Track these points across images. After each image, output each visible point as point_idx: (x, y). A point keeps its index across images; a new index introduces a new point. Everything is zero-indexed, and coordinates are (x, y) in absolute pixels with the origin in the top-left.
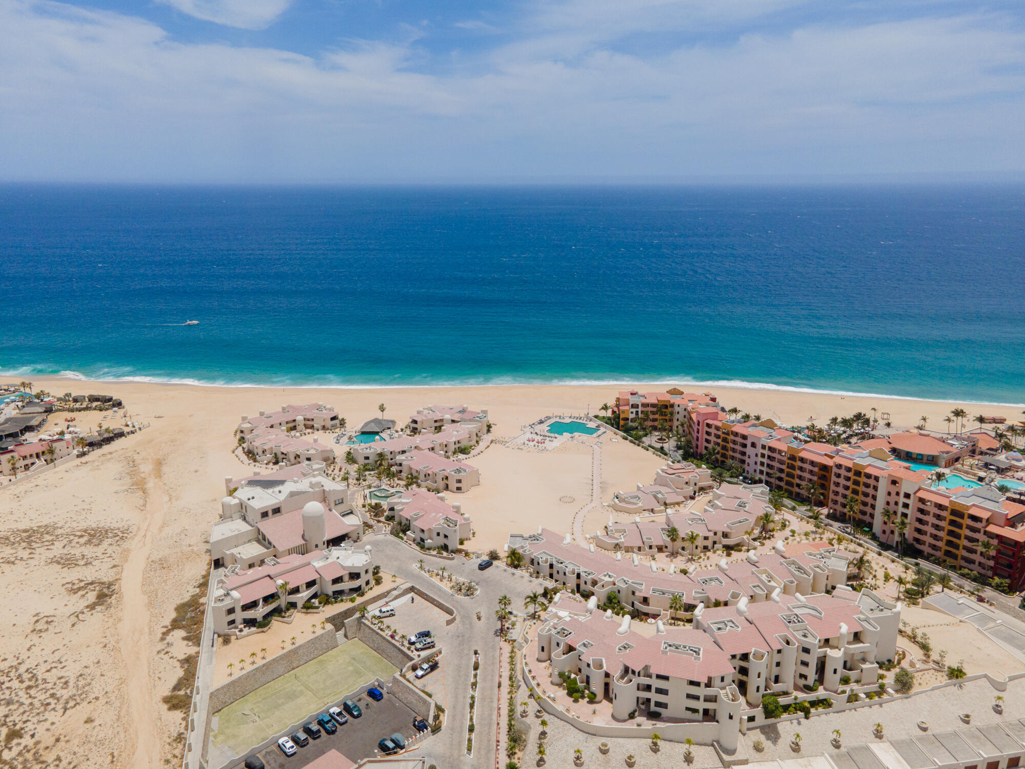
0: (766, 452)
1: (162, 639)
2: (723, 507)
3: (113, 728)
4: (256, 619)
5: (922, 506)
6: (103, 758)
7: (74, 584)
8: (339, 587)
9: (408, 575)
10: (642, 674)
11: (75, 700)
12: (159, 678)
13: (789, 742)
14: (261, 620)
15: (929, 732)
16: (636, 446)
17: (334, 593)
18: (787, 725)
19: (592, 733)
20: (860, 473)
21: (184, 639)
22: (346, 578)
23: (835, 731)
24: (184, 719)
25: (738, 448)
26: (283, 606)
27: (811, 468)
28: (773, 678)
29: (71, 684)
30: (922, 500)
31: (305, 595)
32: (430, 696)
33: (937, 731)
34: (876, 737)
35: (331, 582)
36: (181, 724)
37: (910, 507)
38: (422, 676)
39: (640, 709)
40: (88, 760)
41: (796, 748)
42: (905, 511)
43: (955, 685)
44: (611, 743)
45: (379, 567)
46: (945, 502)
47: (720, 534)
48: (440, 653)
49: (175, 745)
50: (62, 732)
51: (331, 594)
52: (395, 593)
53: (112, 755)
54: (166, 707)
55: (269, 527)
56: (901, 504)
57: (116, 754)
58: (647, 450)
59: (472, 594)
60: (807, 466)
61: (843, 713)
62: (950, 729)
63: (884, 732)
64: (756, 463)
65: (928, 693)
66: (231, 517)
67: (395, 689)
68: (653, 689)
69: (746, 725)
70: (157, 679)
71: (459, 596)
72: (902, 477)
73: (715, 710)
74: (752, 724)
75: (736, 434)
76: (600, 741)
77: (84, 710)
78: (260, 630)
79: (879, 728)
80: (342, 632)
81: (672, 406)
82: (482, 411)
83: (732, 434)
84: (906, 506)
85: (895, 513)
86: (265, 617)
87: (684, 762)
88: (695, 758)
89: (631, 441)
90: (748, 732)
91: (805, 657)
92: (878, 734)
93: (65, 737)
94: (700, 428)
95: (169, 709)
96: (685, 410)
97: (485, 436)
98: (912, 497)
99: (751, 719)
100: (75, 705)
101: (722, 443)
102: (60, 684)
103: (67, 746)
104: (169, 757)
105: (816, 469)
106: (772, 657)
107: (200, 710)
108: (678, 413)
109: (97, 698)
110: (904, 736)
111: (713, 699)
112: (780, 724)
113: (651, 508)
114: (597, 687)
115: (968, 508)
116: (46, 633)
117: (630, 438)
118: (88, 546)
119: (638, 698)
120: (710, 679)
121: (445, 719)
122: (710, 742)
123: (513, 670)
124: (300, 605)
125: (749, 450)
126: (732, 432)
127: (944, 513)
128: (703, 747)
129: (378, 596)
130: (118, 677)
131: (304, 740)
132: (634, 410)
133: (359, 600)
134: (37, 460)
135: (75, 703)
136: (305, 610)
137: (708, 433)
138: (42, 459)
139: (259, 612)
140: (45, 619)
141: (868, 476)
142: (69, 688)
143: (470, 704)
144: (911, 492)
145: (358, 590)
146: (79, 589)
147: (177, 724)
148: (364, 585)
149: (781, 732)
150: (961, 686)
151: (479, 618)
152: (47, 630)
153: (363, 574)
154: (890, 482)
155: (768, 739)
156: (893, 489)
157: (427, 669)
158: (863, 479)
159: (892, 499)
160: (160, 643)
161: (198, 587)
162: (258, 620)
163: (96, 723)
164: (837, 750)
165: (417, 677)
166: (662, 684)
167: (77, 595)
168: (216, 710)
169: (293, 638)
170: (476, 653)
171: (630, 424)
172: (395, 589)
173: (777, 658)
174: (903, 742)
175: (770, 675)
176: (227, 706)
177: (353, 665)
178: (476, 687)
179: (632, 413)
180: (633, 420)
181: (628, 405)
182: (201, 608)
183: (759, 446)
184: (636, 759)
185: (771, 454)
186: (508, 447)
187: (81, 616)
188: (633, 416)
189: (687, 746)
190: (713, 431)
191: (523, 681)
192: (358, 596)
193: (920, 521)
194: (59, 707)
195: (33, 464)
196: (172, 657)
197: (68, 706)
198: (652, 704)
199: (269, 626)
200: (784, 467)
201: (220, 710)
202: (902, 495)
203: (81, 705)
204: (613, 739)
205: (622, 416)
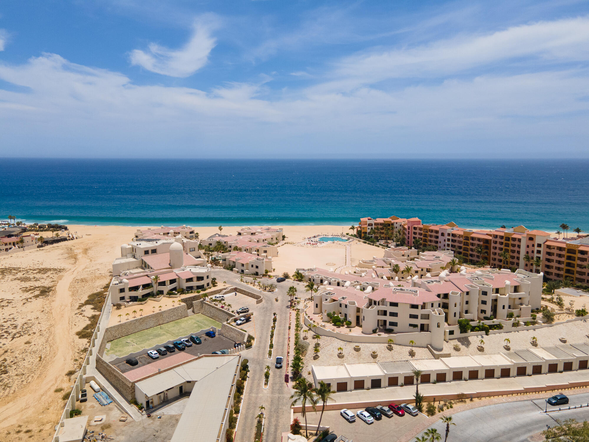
0: (450, 238)
1: (78, 309)
2: (426, 259)
3: (43, 345)
4: (137, 297)
5: (549, 250)
6: (34, 359)
7: (27, 288)
8: (190, 284)
9: (232, 283)
10: (380, 303)
11: (20, 334)
12: (75, 325)
13: (476, 346)
14: (141, 297)
15: (567, 343)
16: (372, 246)
17: (188, 288)
18: (474, 338)
19: (350, 341)
20: (509, 238)
21: (92, 309)
22: (195, 279)
23: (506, 339)
24: (88, 342)
25: (433, 239)
26: (155, 292)
27: (478, 243)
28: (464, 311)
29: (19, 327)
30: (549, 247)
31: (169, 287)
32: (246, 331)
33: (573, 343)
34: (533, 345)
35: (185, 281)
36: (86, 344)
37: (542, 252)
38: (241, 324)
39: (380, 328)
40: (24, 360)
41: (481, 349)
42: (539, 255)
43: (581, 320)
44: (361, 346)
45: (215, 278)
46: (564, 246)
47: (425, 270)
48: (252, 314)
49: (82, 353)
50: (9, 348)
51: (185, 288)
52: (225, 291)
53: (41, 357)
54: (77, 337)
55: (149, 259)
56: (535, 252)
57: (43, 357)
58: (379, 247)
59: (273, 291)
60: (476, 242)
61: (510, 333)
62: (581, 342)
63: (538, 342)
64: (444, 246)
65: (565, 324)
66: (126, 256)
67: (223, 331)
68: (388, 314)
69: (448, 336)
70: (73, 325)
71: (265, 292)
72: (536, 234)
73: (428, 325)
74: (452, 336)
75: (432, 231)
76: (354, 345)
77: (26, 338)
78: (140, 303)
79: (535, 339)
80: (191, 310)
81: (393, 224)
82: (280, 229)
83: (429, 231)
84: (539, 252)
85: (533, 258)
86: (143, 296)
87: (409, 356)
88: (416, 354)
89: (368, 244)
90: (450, 341)
91: (484, 298)
92: (534, 344)
93: (11, 350)
94: (410, 231)
95: (80, 338)
96: (400, 225)
97: (281, 241)
98: (542, 246)
99: (451, 333)
100: (20, 336)
101: (423, 238)
102: (11, 327)
103: (12, 354)
104: (77, 358)
105: (481, 243)
106: (463, 298)
107: (99, 338)
108: (396, 227)
109: (34, 333)
110: (551, 345)
111: (427, 317)
112: (470, 337)
113: (382, 266)
114: (352, 318)
115: (578, 246)
116: (6, 307)
117: (367, 242)
118: (38, 274)
119: (378, 320)
120: (424, 303)
121: (254, 343)
122: (426, 346)
123: (298, 321)
124: (165, 292)
125: (441, 239)
126: (429, 230)
127: (563, 253)
128: (421, 348)
129: (215, 291)
130: (49, 324)
131: (164, 351)
132: (370, 227)
133: (202, 293)
134: (13, 246)
135: (20, 335)
136: (168, 296)
137: (415, 233)
138: (16, 246)
139: (140, 293)
140: (7, 301)
141: (514, 239)
142: (17, 329)
143: (271, 336)
144: (541, 242)
145: (201, 287)
146: (30, 290)
147: (84, 344)
148: (206, 285)
149: (471, 341)
150: (585, 321)
151: (277, 300)
152: (7, 306)
153: (205, 278)
154: (528, 239)
155: (463, 344)
156: (530, 243)
157: (243, 320)
158: (511, 242)
159: (530, 250)
160: (77, 310)
161: (103, 288)
162: (139, 297)
163: (33, 344)
164: (508, 352)
165: (238, 325)
166: (393, 309)
167: (28, 293)
168: (109, 340)
169: (160, 307)
170: (274, 314)
171: (368, 235)
172: (225, 289)
173: (466, 298)
174: (550, 348)
175: (462, 310)
176: (116, 339)
177: (197, 324)
178: (275, 328)
179: (369, 229)
180: (369, 233)
181: (366, 224)
182: (104, 296)
183: (446, 235)
184: (378, 353)
185: (453, 238)
186: (295, 245)
187: (29, 300)
188: (368, 231)
189: (411, 348)
190: (418, 231)
191: (304, 325)
192: (202, 291)
193: (548, 260)
194: (10, 337)
195: (10, 248)
196: (84, 316)
197: (15, 336)
198: (388, 323)
199: (145, 302)
200: (462, 245)
201: (112, 341)
202: (536, 245)
203: (24, 336)
204: (363, 344)
205: (363, 231)
